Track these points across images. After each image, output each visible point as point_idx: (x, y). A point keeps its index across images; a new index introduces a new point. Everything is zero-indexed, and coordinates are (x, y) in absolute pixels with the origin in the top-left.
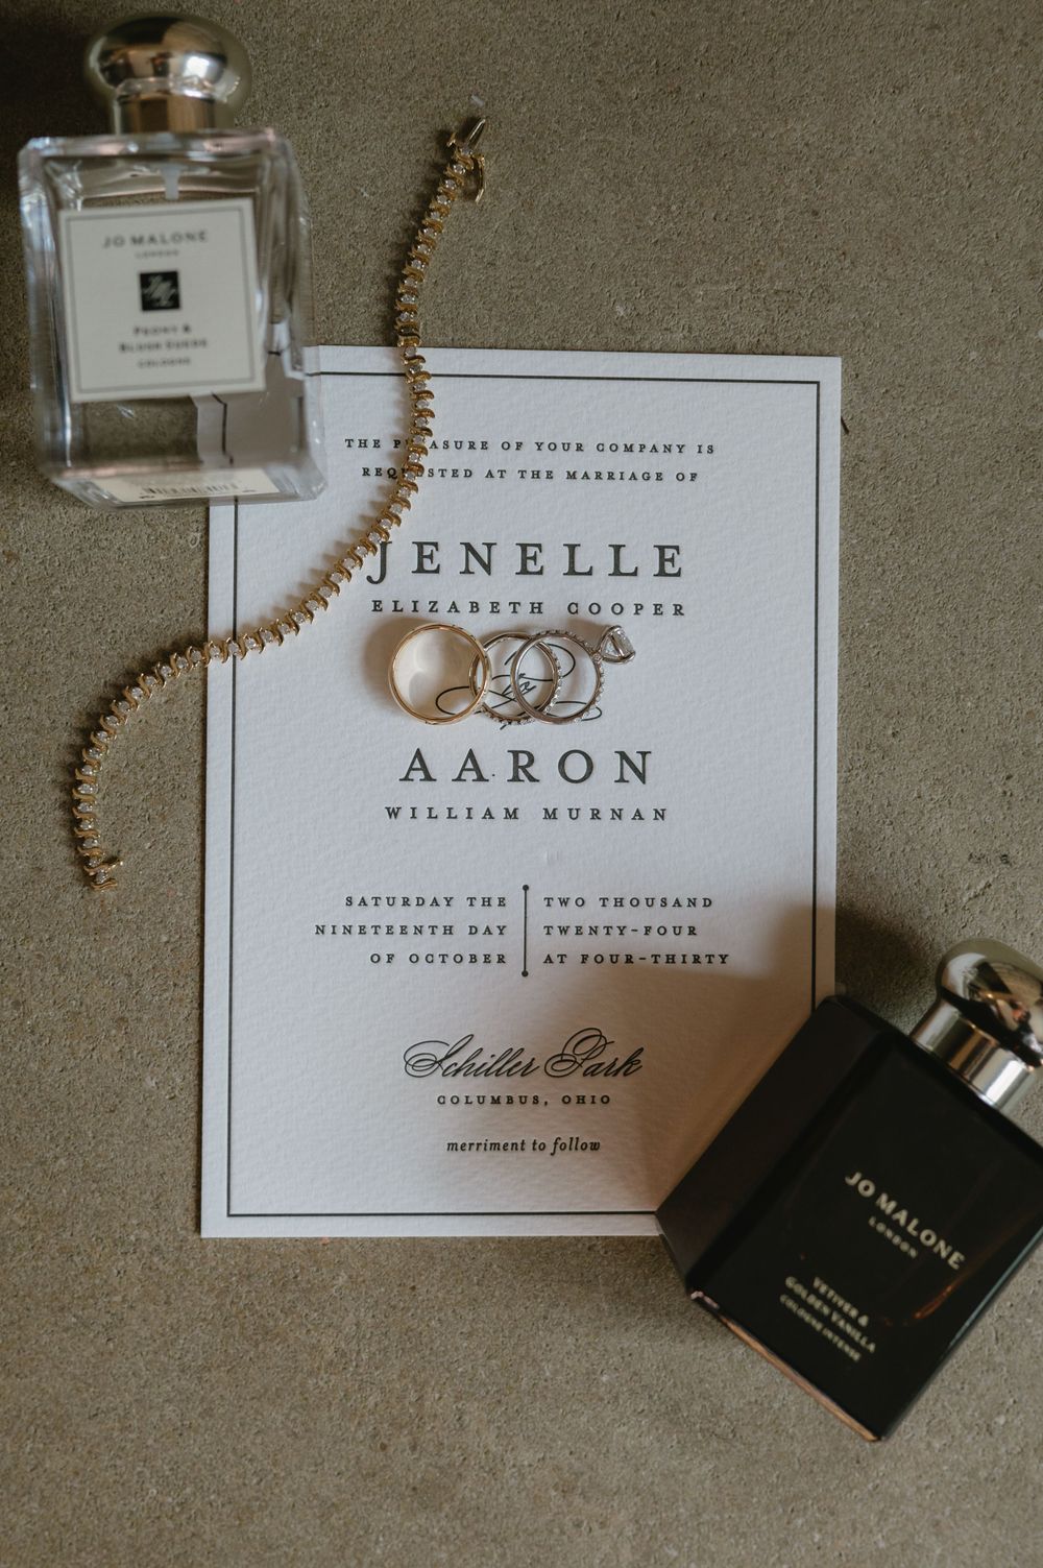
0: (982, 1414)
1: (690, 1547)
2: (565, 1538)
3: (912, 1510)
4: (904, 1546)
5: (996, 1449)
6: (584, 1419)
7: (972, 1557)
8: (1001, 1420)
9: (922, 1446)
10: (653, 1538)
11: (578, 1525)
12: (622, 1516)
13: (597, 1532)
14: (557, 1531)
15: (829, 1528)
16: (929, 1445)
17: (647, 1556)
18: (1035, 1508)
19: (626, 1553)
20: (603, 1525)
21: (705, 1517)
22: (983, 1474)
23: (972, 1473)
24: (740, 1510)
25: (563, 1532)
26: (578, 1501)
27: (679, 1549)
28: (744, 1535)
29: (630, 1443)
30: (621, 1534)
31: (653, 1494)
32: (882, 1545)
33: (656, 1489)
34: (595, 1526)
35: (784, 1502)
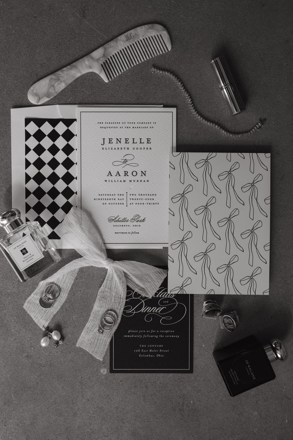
0: (33, 346)
1: (10, 301)
2: (11, 281)
3: (18, 335)
4: (12, 334)
5: (28, 348)
6: (30, 283)
7: (11, 345)
8: (32, 349)
9: (28, 336)
10: (12, 295)
11: (13, 283)
12: (15, 290)
13: (12, 286)
14: (12, 280)
15: (14, 322)
16: (28, 337)
17: (9, 294)
18: (19, 355)
19: (9, 291)
20: (13, 287)
21: (15, 303)
22: (24, 346)
23: (24, 345)
24: (17, 308)
25: (12, 281)
26: (17, 283)
27: (10, 299)
28: (13, 309)
29: (26, 291)
30: (12, 290)
31: (18, 295)
32: (12, 331)
33: (19, 295)
34: (13, 286)
35: (18, 315)
